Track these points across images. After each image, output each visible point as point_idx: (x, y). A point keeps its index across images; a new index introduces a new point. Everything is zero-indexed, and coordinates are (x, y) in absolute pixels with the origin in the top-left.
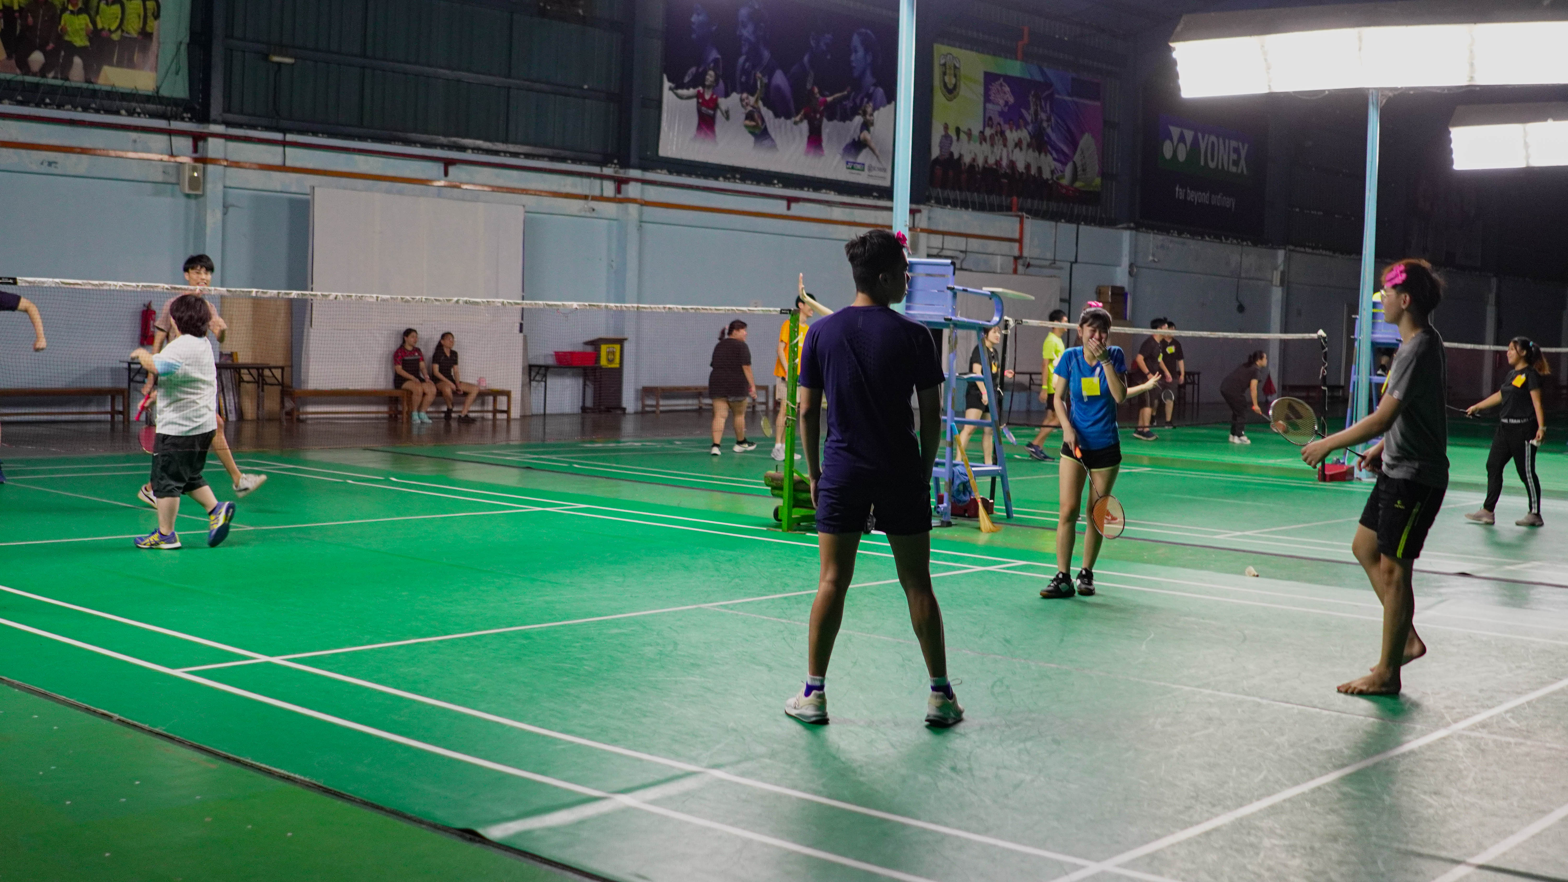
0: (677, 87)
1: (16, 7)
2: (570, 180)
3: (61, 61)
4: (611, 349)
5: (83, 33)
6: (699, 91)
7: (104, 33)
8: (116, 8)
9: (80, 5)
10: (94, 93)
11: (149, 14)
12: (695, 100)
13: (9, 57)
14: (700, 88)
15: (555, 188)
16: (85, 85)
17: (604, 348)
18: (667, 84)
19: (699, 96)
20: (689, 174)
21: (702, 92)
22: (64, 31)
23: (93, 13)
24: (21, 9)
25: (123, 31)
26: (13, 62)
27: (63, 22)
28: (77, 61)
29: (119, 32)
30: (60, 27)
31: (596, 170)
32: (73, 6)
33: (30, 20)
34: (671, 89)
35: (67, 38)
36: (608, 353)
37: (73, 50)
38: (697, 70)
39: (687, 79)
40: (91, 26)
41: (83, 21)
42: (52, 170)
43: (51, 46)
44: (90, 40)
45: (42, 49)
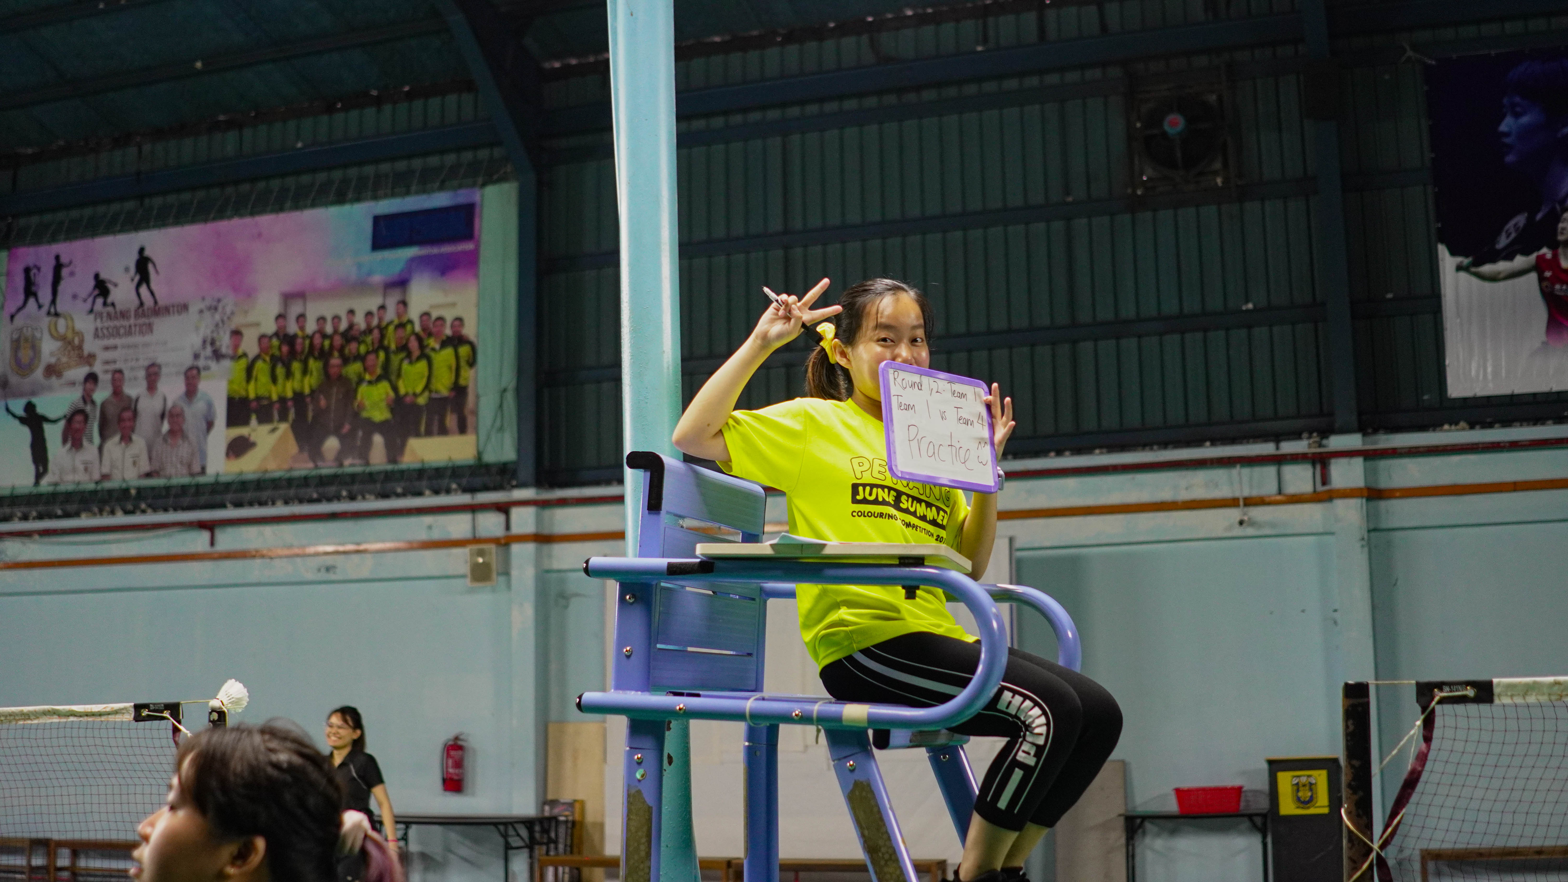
0: (1478, 263)
1: (307, 391)
2: (1200, 476)
3: (359, 443)
4: (1304, 780)
5: (383, 405)
6: (1540, 258)
7: (408, 399)
8: (422, 365)
9: (379, 371)
10: (402, 475)
11: (463, 363)
12: (1533, 276)
13: (301, 449)
14: (1545, 251)
15: (1166, 495)
16: (390, 467)
17: (1285, 780)
18: (1448, 262)
19: (1539, 267)
20: (1537, 420)
21: (1549, 256)
22: (361, 407)
23: (393, 378)
24: (313, 392)
25: (430, 391)
26: (305, 455)
27: (359, 397)
28: (378, 439)
29: (426, 394)
30: (356, 404)
31: (1267, 448)
32: (371, 374)
33: (323, 402)
34: (1459, 268)
35: (365, 414)
36: (1297, 787)
37: (371, 427)
38: (1530, 220)
39: (1503, 242)
40: (392, 394)
41: (383, 389)
42: (331, 576)
43: (347, 428)
44: (392, 410)
45: (337, 432)
